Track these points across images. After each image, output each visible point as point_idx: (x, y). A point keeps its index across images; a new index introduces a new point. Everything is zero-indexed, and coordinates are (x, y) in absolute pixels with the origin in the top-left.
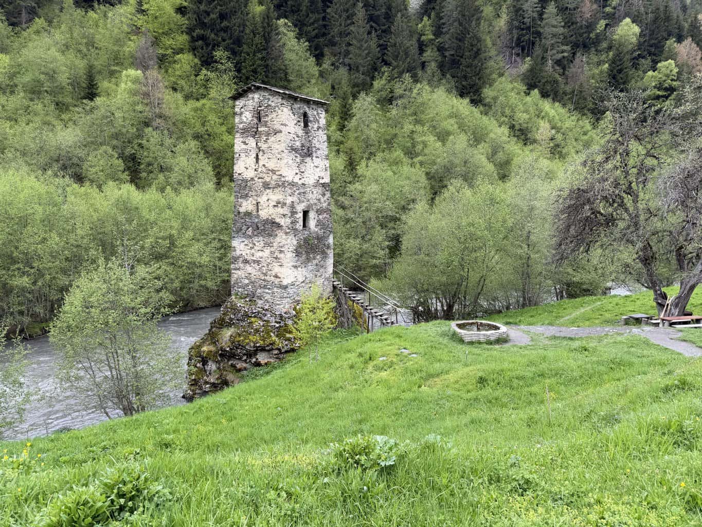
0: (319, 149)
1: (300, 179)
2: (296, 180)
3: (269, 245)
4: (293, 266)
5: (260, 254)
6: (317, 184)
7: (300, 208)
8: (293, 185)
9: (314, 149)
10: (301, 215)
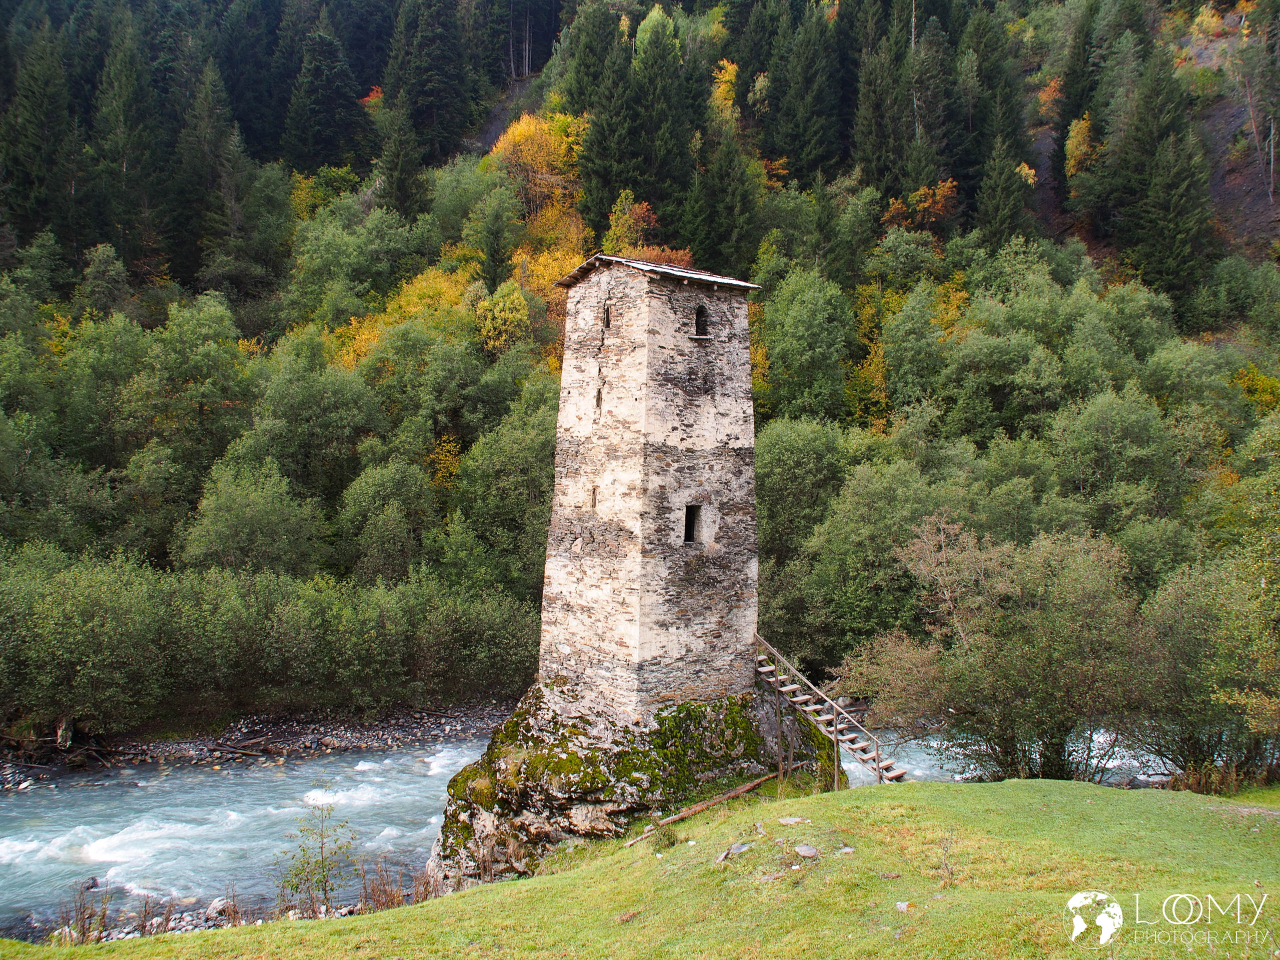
0: (730, 379)
1: (682, 439)
2: (674, 440)
3: (611, 575)
4: (657, 623)
5: (593, 593)
6: (722, 450)
7: (680, 500)
8: (665, 453)
9: (718, 379)
10: (681, 515)
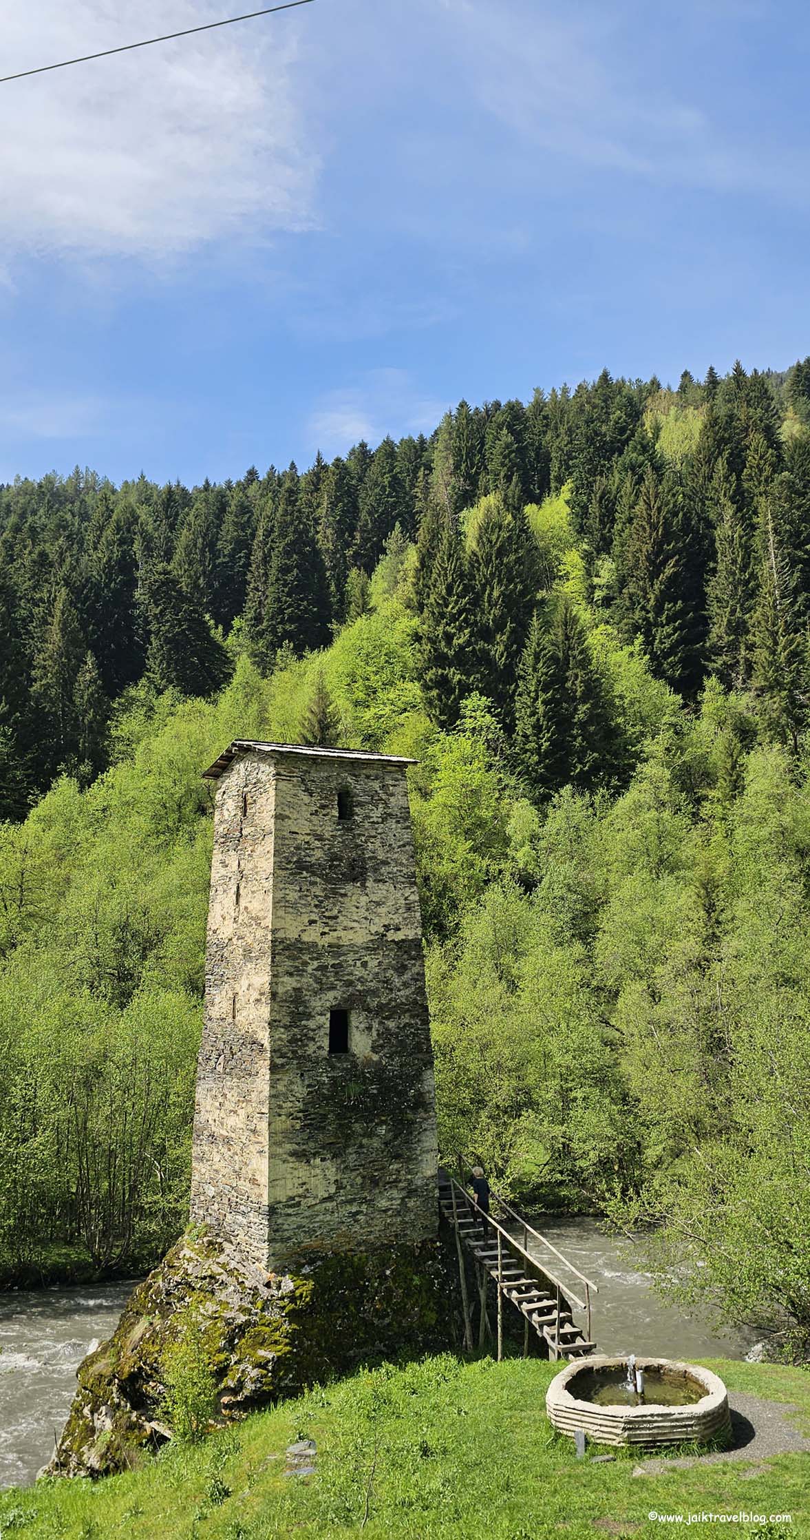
0: (385, 863)
1: (323, 934)
2: (311, 936)
3: (246, 1097)
5: (232, 1121)
6: (379, 943)
7: (321, 1004)
8: (301, 950)
9: (370, 864)
10: (325, 1020)
